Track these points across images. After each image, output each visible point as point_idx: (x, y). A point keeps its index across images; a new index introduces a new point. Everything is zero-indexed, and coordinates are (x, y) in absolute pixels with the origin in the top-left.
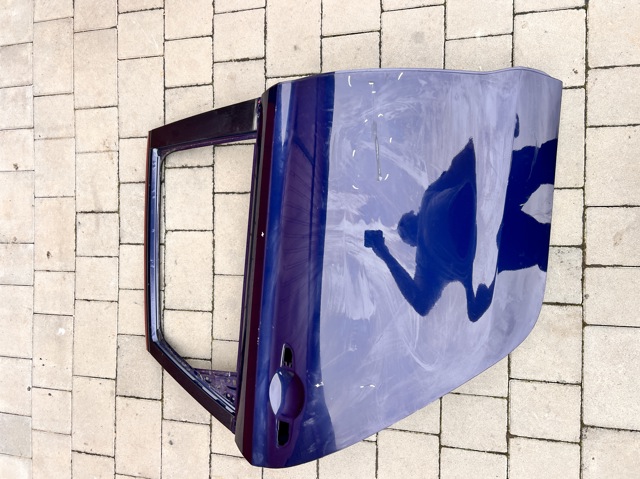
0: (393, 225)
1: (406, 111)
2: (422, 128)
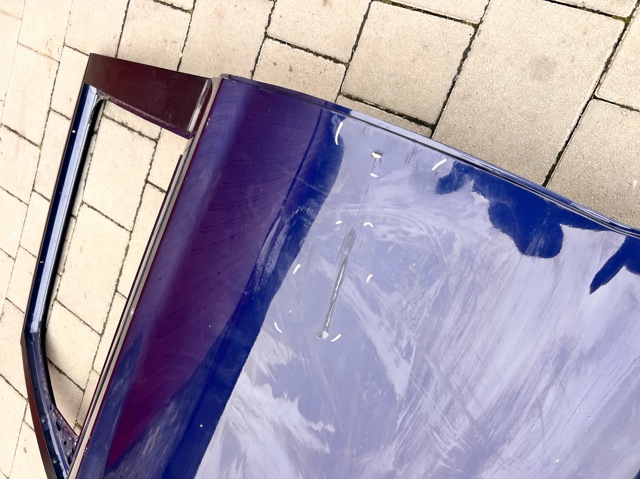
0: (316, 422)
1: (420, 238)
2: (438, 284)
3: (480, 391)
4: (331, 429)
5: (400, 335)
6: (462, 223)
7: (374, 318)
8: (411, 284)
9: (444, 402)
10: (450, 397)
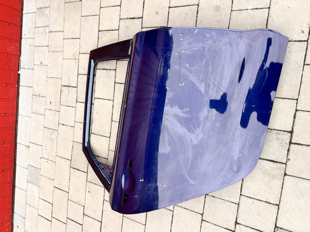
0: (184, 109)
1: (197, 50)
3: (223, 84)
4: (188, 109)
5: (199, 77)
6: (206, 43)
7: (191, 75)
8: (198, 63)
9: (215, 90)
10: (216, 88)
